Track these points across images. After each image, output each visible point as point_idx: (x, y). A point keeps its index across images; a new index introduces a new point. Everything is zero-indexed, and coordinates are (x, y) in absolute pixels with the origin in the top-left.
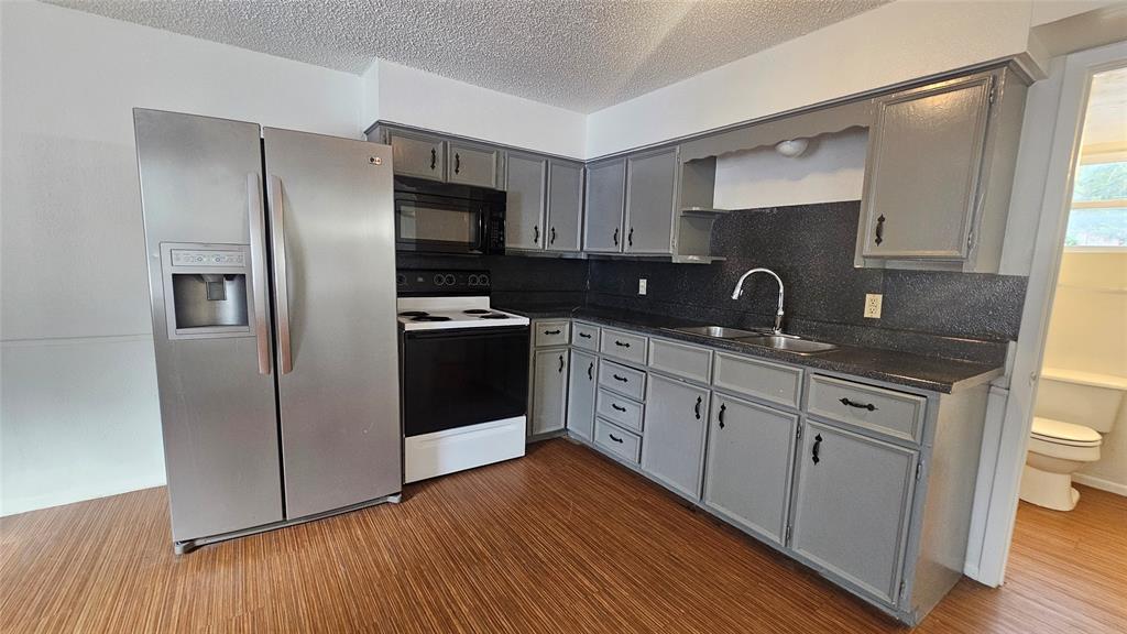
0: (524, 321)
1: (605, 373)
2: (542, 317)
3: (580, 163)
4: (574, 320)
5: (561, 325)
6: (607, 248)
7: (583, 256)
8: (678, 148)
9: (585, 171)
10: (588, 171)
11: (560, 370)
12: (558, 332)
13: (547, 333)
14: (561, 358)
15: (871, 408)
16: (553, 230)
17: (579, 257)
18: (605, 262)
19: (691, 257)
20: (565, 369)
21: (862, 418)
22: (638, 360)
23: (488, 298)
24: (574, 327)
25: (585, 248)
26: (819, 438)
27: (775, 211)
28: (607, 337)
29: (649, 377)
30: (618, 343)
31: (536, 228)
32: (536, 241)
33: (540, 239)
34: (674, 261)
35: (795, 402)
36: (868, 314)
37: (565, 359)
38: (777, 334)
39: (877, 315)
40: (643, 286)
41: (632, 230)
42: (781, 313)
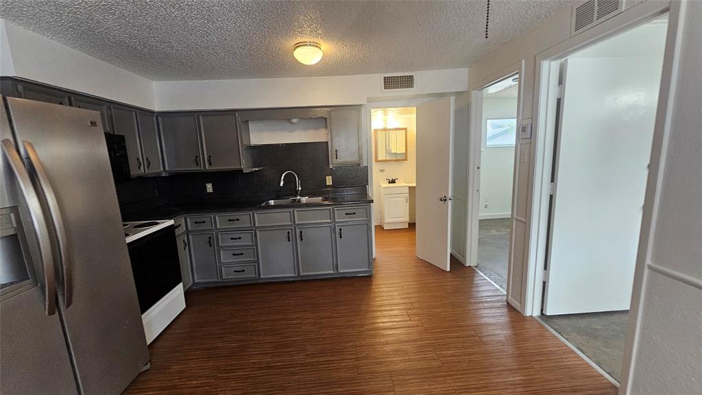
3: (153, 113)
4: (186, 215)
5: (180, 220)
7: (167, 174)
8: (237, 113)
9: (157, 118)
12: (180, 225)
14: (184, 240)
15: (354, 213)
16: (148, 159)
20: (187, 248)
22: (247, 225)
24: (187, 219)
25: (167, 168)
26: (340, 229)
28: (220, 219)
29: (257, 231)
30: (229, 220)
31: (138, 160)
32: (140, 168)
33: (142, 167)
34: (245, 172)
35: (330, 219)
36: (328, 184)
37: (186, 241)
38: (299, 197)
39: (331, 184)
40: (209, 188)
41: (210, 157)
42: (300, 189)
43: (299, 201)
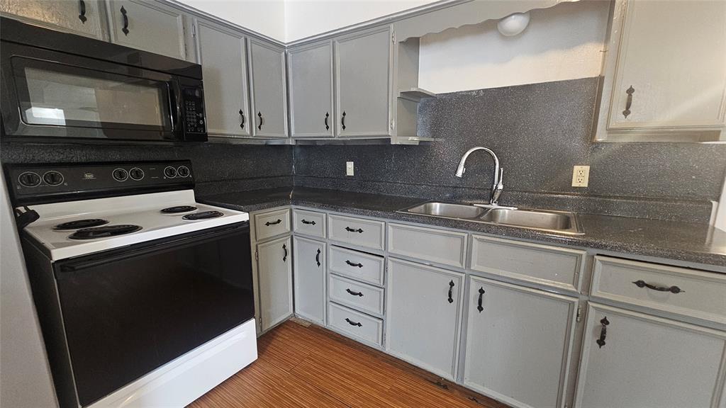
0: (242, 217)
1: (336, 259)
2: (260, 209)
3: (279, 46)
4: (293, 207)
5: (281, 213)
6: (317, 132)
7: (291, 142)
8: (392, 25)
9: (286, 55)
10: (290, 55)
11: (284, 259)
12: (279, 221)
13: (268, 224)
14: (284, 246)
15: (675, 290)
16: (260, 115)
17: (287, 143)
18: (310, 148)
19: (410, 138)
20: (289, 257)
21: (664, 300)
22: (375, 246)
23: (192, 191)
24: (294, 214)
25: (293, 133)
26: (605, 322)
27: (482, 94)
28: (334, 223)
29: (390, 264)
30: (348, 229)
31: (241, 112)
32: (242, 126)
33: (247, 124)
34: (392, 143)
35: (575, 284)
36: (574, 184)
37: (288, 247)
38: (495, 206)
39: (585, 184)
40: (350, 168)
41: (344, 114)
42: (501, 187)
43: (493, 215)
